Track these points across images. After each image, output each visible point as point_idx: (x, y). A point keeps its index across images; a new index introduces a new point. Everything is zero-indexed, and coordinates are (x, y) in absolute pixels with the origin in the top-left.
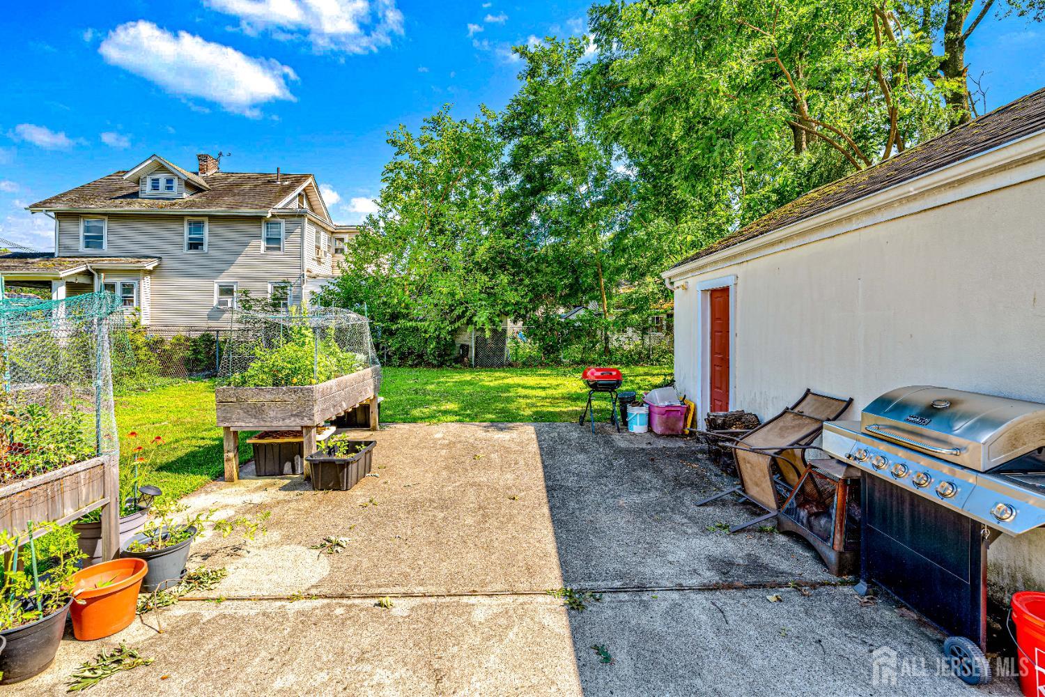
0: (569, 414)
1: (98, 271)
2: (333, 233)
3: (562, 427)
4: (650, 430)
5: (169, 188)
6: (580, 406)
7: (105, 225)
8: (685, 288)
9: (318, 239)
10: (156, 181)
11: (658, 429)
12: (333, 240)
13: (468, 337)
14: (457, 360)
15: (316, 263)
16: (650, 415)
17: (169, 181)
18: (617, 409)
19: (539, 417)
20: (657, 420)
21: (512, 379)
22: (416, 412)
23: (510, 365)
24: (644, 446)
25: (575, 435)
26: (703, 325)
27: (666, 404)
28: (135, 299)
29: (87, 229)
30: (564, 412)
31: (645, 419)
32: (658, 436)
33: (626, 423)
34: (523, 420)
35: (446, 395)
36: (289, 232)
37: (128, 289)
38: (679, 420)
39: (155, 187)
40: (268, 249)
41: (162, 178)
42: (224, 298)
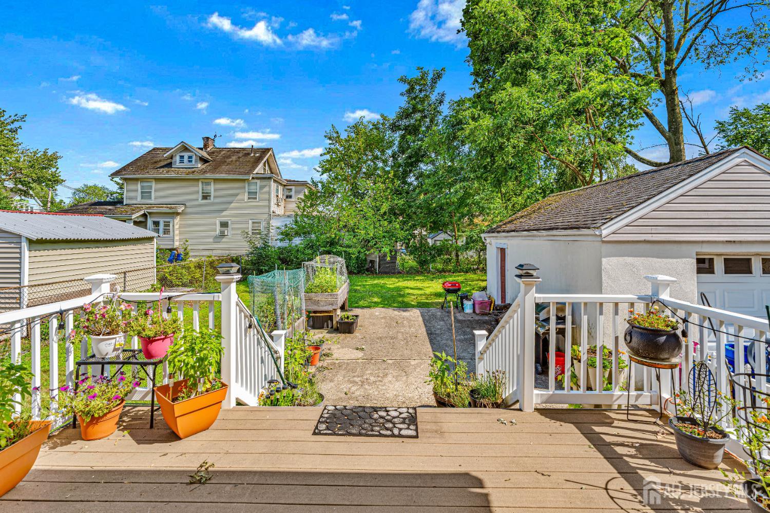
0: (437, 304)
1: (150, 213)
2: (285, 186)
3: (433, 310)
4: (474, 312)
5: (190, 161)
6: (441, 300)
7: (153, 184)
8: (490, 244)
9: (277, 190)
10: (182, 157)
11: (477, 311)
12: (285, 190)
13: (375, 255)
14: (368, 270)
15: (276, 206)
16: (474, 305)
17: (190, 157)
18: (459, 301)
19: (420, 305)
20: (477, 307)
21: (402, 283)
22: (361, 303)
23: (399, 273)
24: (470, 318)
25: (439, 313)
26: (497, 262)
27: (481, 299)
28: (171, 230)
29: (142, 187)
30: (433, 303)
31: (472, 306)
32: (477, 314)
33: (463, 309)
34: (413, 306)
35: (372, 294)
36: (262, 187)
37: (167, 225)
38: (487, 307)
39: (182, 162)
40: (249, 198)
41: (186, 155)
42: (223, 229)
